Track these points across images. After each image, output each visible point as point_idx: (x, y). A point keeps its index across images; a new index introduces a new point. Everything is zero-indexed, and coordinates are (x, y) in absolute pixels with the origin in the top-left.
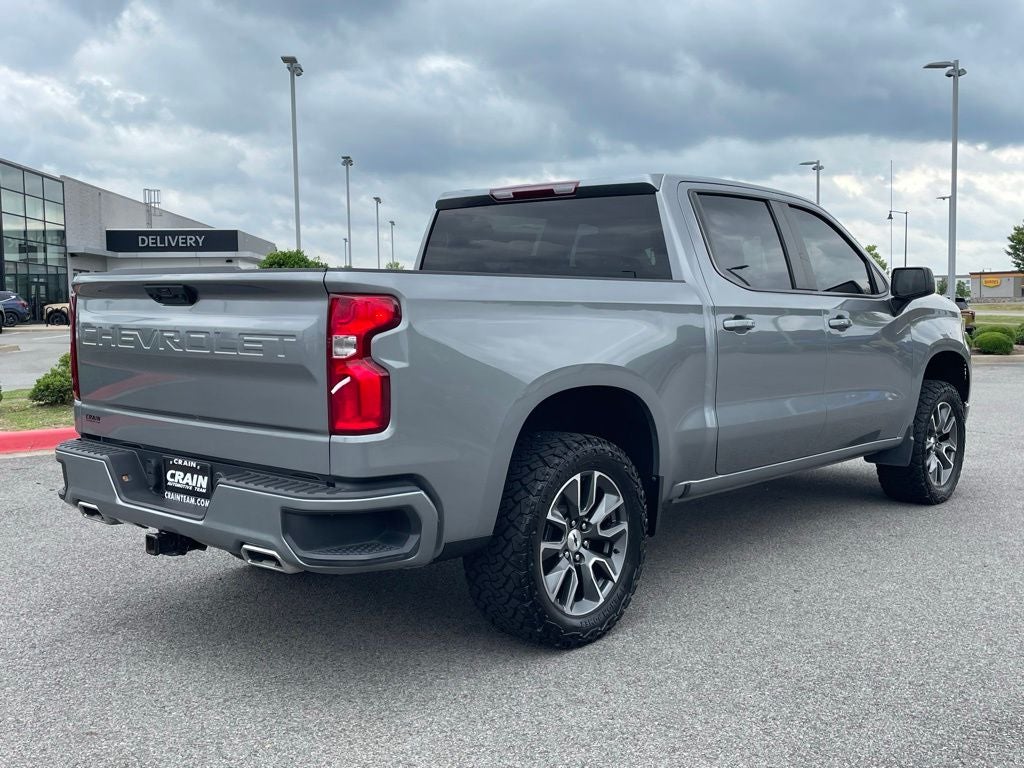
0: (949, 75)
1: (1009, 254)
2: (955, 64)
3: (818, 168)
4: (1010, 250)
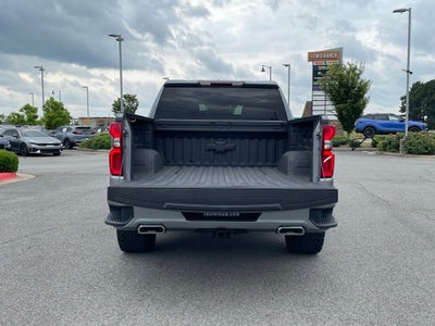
0: (118, 40)
2: (120, 37)
3: (42, 70)
4: (113, 110)
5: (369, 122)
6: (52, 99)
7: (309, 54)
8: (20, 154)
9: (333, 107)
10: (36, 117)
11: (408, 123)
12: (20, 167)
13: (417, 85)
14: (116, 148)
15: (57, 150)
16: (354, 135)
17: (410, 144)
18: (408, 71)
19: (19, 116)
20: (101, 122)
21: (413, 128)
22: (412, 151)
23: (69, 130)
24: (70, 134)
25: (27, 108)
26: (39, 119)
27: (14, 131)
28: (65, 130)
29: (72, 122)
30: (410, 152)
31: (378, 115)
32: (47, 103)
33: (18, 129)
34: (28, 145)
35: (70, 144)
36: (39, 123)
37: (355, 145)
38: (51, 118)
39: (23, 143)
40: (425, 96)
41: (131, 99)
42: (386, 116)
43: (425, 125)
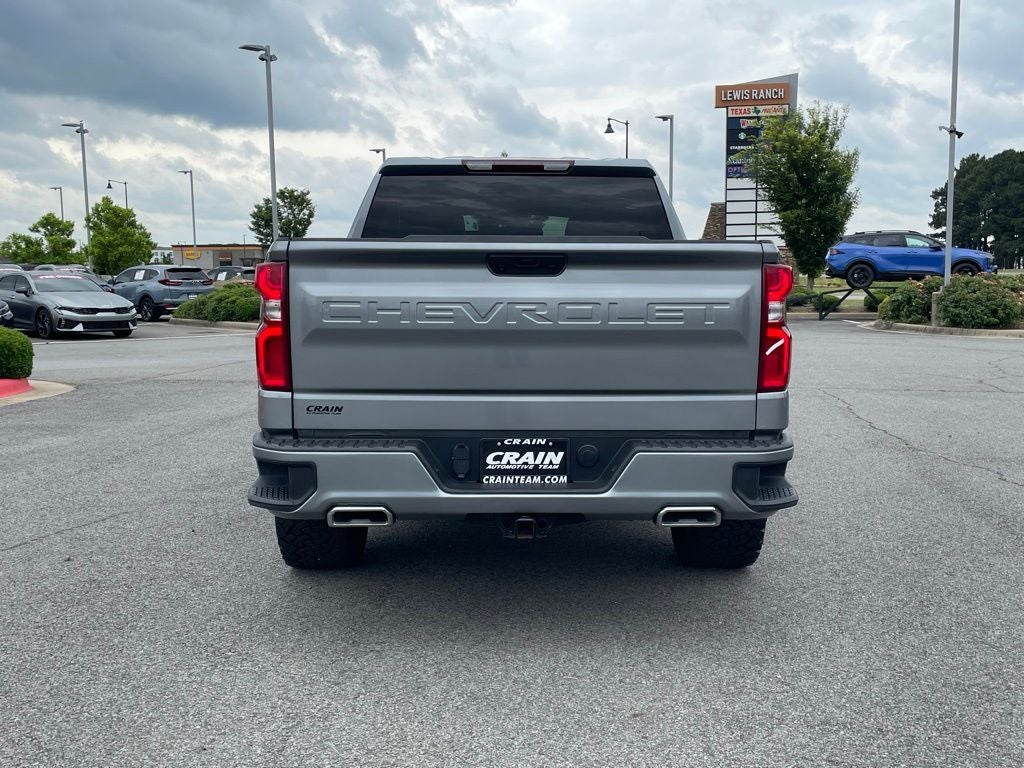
0: (262, 59)
1: (253, 230)
2: (267, 50)
3: (82, 131)
4: (252, 226)
5: (860, 250)
6: (107, 200)
7: (719, 89)
8: (35, 334)
9: (776, 218)
10: (71, 244)
11: (951, 253)
12: (37, 365)
13: (971, 162)
14: (271, 324)
15: (124, 323)
16: (823, 284)
17: (956, 304)
18: (952, 131)
19: (28, 242)
20: (226, 256)
21: (962, 266)
22: (962, 319)
23: (149, 275)
24: (153, 286)
25: (49, 223)
26: (76, 250)
27: (18, 279)
28: (140, 275)
29: (157, 255)
30: (956, 322)
31: (879, 234)
32: (96, 210)
33: (27, 274)
34: (55, 312)
35: (153, 309)
36: (78, 259)
37: (826, 307)
38: (106, 247)
39: (43, 309)
40: (988, 188)
41: (297, 200)
42: (900, 239)
43: (991, 256)
